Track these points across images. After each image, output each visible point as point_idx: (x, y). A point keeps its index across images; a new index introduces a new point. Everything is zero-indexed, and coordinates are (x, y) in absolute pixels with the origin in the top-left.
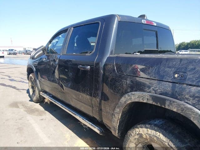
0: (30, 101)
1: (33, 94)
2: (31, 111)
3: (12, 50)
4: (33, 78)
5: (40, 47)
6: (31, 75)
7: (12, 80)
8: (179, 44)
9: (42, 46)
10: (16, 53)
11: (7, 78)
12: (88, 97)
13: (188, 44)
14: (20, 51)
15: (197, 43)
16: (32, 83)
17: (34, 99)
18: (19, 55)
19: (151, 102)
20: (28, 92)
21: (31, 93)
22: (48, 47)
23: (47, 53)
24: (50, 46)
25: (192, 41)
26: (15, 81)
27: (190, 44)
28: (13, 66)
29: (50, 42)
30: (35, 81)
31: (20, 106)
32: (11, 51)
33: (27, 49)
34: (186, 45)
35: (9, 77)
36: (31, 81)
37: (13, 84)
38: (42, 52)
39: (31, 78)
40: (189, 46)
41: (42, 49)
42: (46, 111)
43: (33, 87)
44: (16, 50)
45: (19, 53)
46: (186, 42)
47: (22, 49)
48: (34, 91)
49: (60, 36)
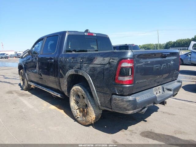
0: (21, 90)
1: (23, 85)
2: (22, 95)
3: (4, 54)
4: (23, 72)
5: (27, 50)
6: (21, 71)
7: (6, 78)
8: (166, 43)
9: (28, 49)
10: (8, 57)
11: (2, 77)
12: (54, 77)
13: (175, 43)
14: (11, 55)
15: (183, 42)
16: (22, 77)
17: (24, 88)
18: (10, 58)
19: (75, 73)
20: (20, 85)
21: (22, 85)
22: (32, 50)
23: (32, 54)
24: (33, 49)
25: (178, 40)
26: (9, 78)
27: (176, 43)
28: (7, 68)
29: (34, 46)
30: (24, 74)
31: (14, 93)
32: (3, 56)
33: (18, 53)
34: (173, 43)
35: (4, 76)
36: (22, 75)
37: (7, 80)
38: (28, 53)
39: (22, 73)
40: (176, 45)
41: (28, 52)
42: (33, 95)
43: (23, 80)
44: (7, 54)
45: (11, 57)
46: (172, 41)
47: (13, 53)
48: (24, 83)
49: (40, 42)
